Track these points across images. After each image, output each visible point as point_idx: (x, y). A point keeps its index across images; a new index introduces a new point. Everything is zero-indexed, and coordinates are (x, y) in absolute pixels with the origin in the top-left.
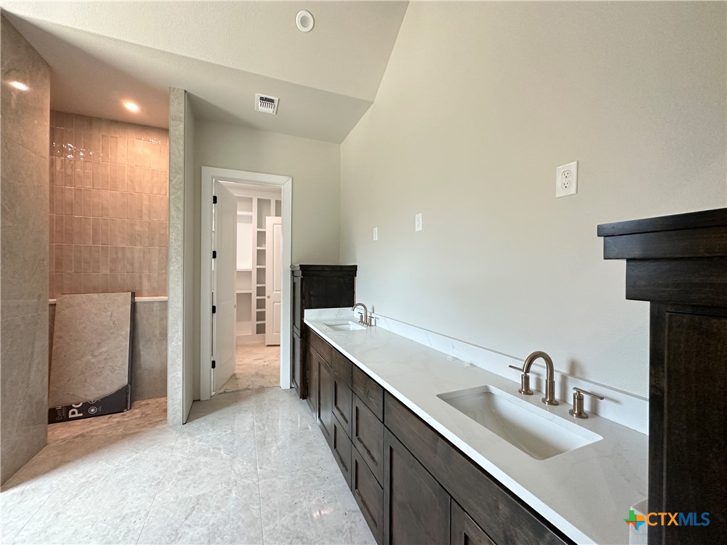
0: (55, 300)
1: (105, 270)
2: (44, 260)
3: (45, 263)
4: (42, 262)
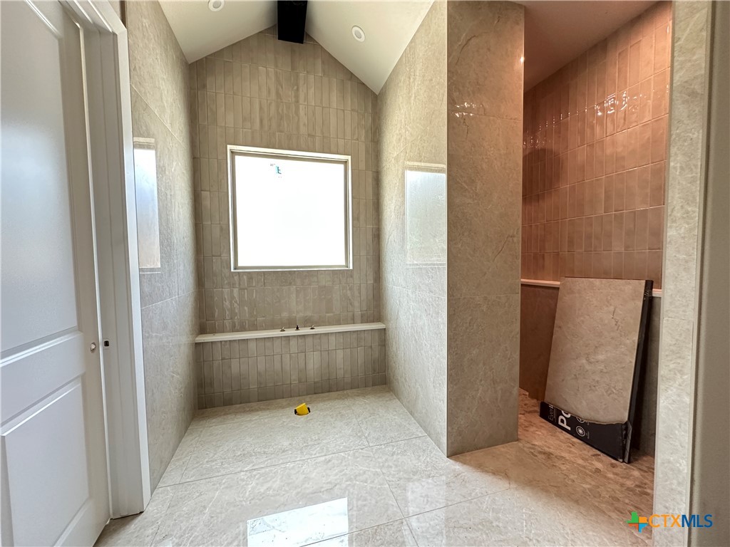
0: (558, 283)
1: (618, 247)
2: (514, 236)
3: (515, 239)
4: (510, 239)
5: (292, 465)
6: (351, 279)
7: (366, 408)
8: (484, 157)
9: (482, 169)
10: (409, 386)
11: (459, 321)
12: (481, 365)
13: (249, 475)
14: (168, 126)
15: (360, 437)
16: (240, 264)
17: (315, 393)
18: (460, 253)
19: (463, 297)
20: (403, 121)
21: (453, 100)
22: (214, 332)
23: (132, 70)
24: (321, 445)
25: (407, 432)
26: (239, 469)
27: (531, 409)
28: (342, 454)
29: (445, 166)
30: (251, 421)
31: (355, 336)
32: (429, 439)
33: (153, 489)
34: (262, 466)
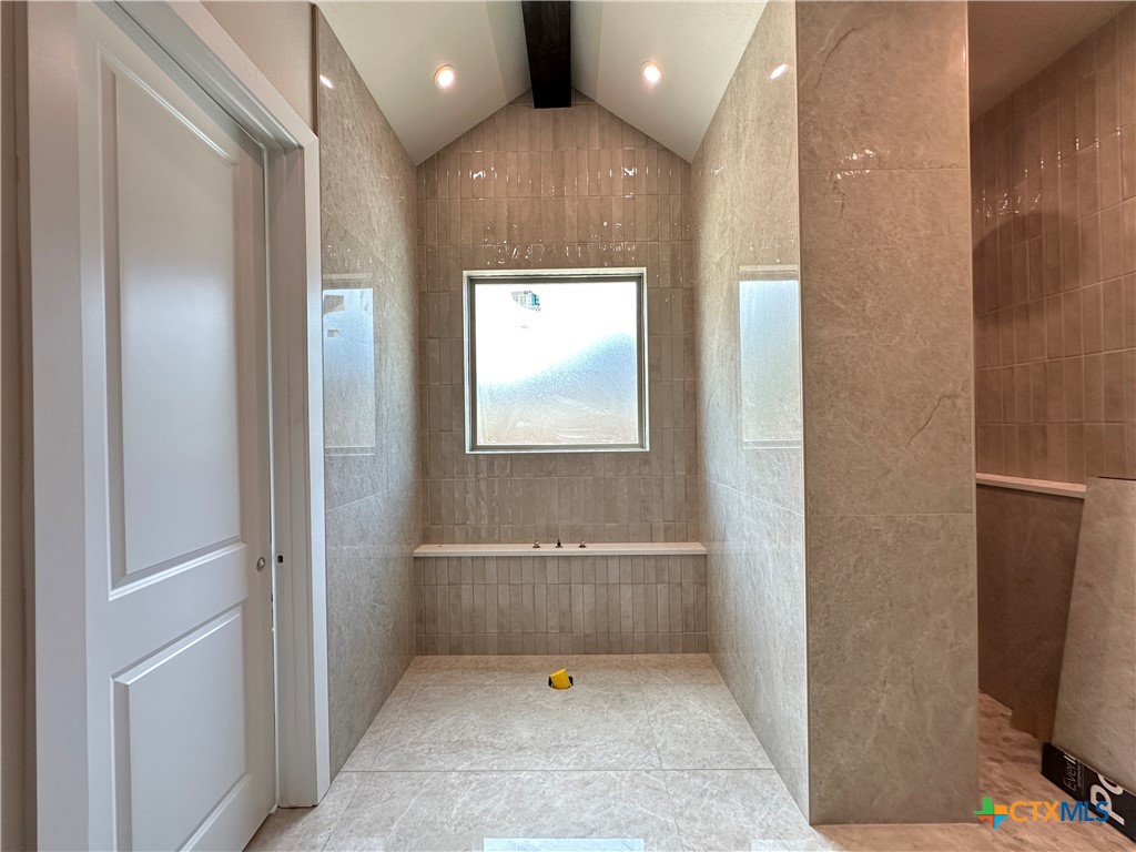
0: (1081, 489)
2: (957, 397)
3: (960, 403)
4: (948, 403)
5: (529, 777)
6: (647, 467)
7: (666, 694)
8: (881, 248)
9: (877, 269)
10: (744, 667)
11: (833, 560)
12: (884, 651)
13: (463, 779)
14: (380, 255)
15: (647, 746)
16: (480, 442)
17: (586, 653)
18: (832, 431)
19: (839, 515)
20: (729, 201)
21: (812, 152)
22: (441, 541)
23: (324, 188)
24: (580, 749)
25: (735, 754)
26: (451, 766)
27: (1020, 753)
28: (612, 774)
29: (797, 268)
30: (482, 686)
31: (652, 563)
32: (776, 777)
33: (335, 772)
34: (484, 768)
